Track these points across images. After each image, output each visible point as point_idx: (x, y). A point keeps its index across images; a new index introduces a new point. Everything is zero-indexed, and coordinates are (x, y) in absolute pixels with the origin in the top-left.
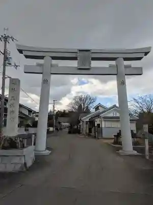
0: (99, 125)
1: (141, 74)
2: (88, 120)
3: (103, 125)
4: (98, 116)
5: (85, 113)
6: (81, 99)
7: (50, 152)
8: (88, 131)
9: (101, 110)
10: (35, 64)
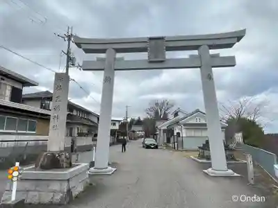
0: (178, 134)
1: (234, 66)
2: (165, 128)
3: (184, 134)
4: (177, 123)
5: (162, 119)
6: (157, 104)
7: (114, 169)
8: (165, 141)
9: (181, 116)
10: (95, 59)
